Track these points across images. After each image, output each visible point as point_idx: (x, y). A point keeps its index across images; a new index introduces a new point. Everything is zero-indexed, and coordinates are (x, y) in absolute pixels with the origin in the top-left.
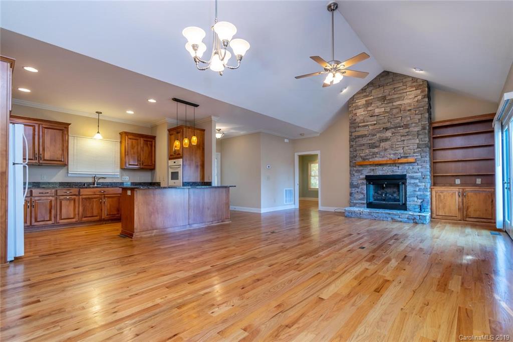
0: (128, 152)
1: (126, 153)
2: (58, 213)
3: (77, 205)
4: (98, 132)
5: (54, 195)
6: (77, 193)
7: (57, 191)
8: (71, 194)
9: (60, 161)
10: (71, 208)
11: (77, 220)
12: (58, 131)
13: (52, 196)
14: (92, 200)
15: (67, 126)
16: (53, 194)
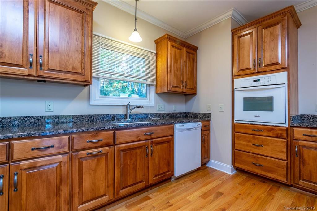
0: (171, 67)
1: (169, 69)
2: (76, 190)
3: (111, 166)
4: (135, 30)
5: (66, 149)
6: (111, 141)
7: (72, 139)
8: (100, 143)
9: (78, 73)
10: (101, 174)
11: (112, 197)
12: (74, 13)
13: (63, 154)
14: (135, 151)
15: (90, 8)
16: (63, 147)
